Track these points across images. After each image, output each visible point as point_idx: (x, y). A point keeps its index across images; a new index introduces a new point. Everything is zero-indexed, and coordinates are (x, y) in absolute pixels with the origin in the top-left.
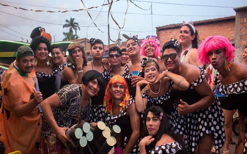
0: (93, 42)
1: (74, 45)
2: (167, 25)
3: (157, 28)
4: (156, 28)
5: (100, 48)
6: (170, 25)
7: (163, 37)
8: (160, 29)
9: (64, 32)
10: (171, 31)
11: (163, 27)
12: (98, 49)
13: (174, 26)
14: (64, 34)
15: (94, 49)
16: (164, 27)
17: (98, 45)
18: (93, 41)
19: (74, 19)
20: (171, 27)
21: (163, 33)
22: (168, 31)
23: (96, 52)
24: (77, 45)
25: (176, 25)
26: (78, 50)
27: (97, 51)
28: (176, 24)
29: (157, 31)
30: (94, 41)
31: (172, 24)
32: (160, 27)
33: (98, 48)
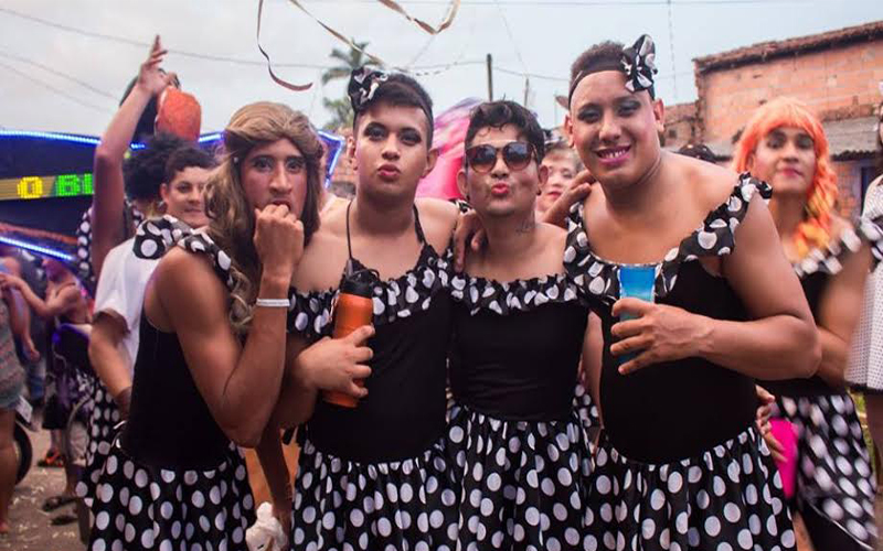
0: (368, 90)
1: (273, 124)
2: (742, 48)
3: (699, 62)
4: (693, 60)
5: (408, 137)
6: (756, 46)
7: (726, 99)
8: (709, 63)
9: (325, 99)
10: (758, 70)
11: (724, 55)
12: (391, 145)
13: (772, 50)
14: (328, 104)
15: (367, 133)
16: (728, 58)
17: (396, 117)
18: (368, 84)
19: (363, 46)
20: (759, 53)
21: (723, 80)
22: (747, 73)
23: (381, 163)
24: (287, 127)
25: (784, 46)
26: (289, 158)
27: (386, 156)
28: (781, 42)
29: (697, 76)
30: (374, 86)
31: (763, 44)
32: (709, 59)
33: (392, 138)
